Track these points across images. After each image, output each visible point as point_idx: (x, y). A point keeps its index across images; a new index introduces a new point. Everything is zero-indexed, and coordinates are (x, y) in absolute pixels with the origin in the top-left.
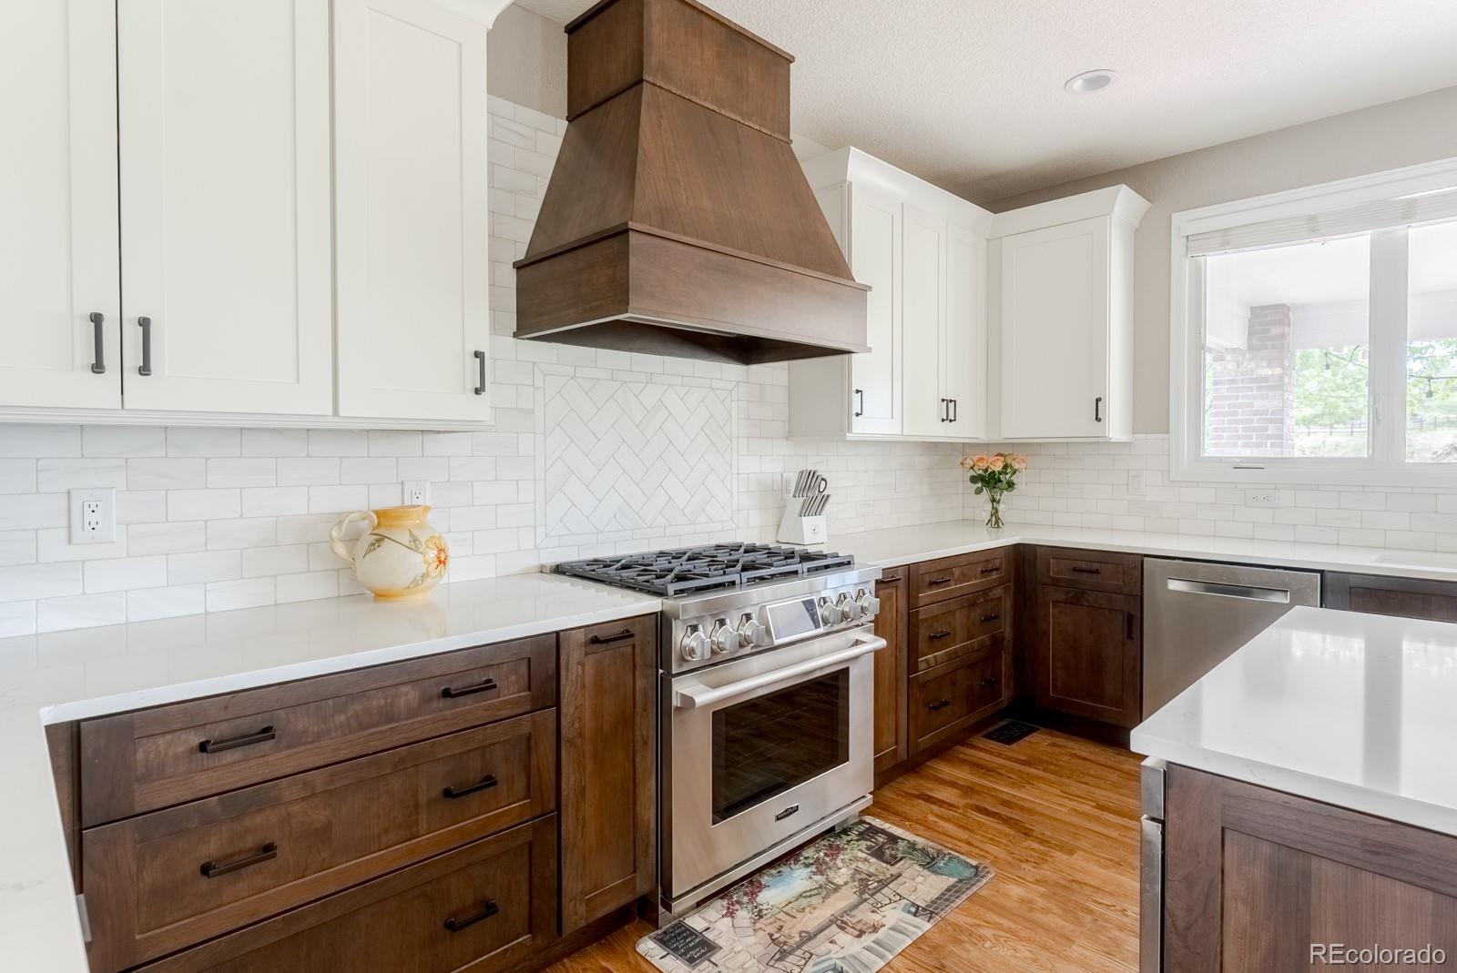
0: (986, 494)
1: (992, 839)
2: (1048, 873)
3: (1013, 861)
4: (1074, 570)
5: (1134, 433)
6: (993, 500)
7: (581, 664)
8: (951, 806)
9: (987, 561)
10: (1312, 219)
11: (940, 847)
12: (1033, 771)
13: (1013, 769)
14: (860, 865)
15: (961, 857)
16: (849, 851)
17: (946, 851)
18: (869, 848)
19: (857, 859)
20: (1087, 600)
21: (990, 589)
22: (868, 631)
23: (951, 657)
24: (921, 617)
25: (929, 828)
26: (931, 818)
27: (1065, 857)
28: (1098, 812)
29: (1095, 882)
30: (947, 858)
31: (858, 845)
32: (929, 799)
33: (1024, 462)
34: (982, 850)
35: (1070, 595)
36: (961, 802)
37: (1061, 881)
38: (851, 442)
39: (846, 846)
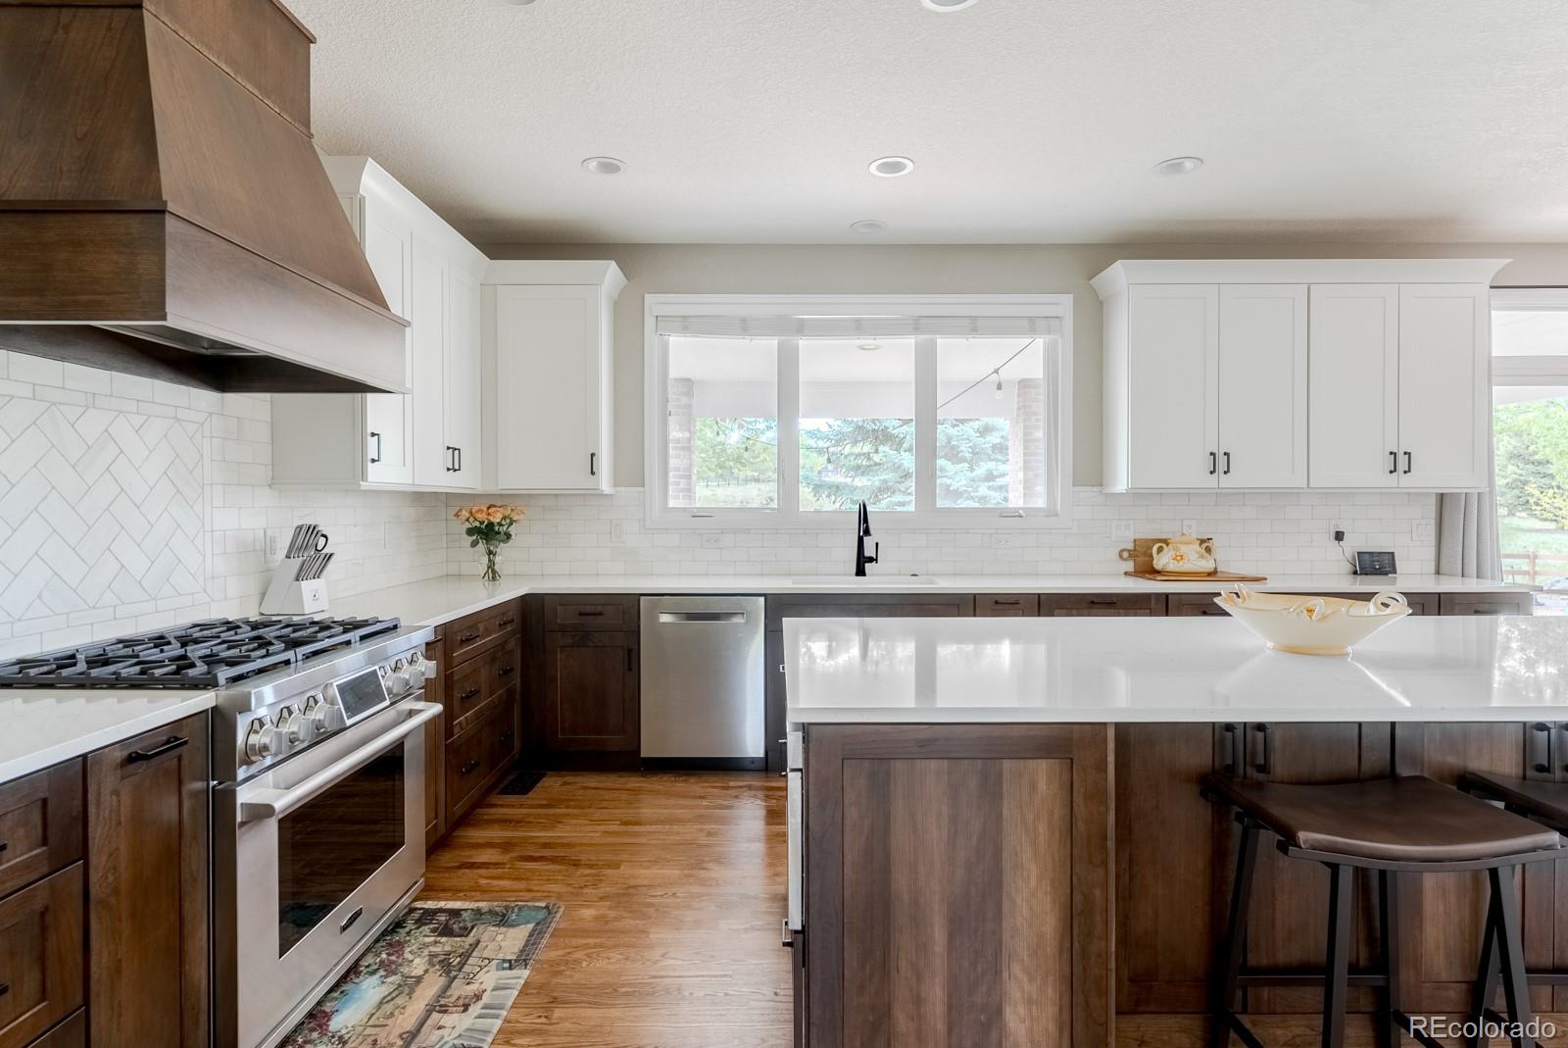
0: (482, 547)
1: (549, 880)
2: (608, 889)
3: (574, 891)
4: (581, 614)
5: (615, 486)
6: (490, 553)
7: (116, 793)
8: (496, 865)
9: (503, 614)
10: (743, 320)
11: (504, 904)
12: (558, 811)
13: (539, 815)
14: (432, 949)
15: (529, 904)
16: (413, 941)
17: (513, 904)
18: (433, 931)
19: (426, 945)
20: (593, 642)
21: (506, 642)
22: (418, 698)
23: (477, 715)
24: (455, 678)
25: (485, 891)
26: (483, 882)
27: (615, 872)
28: (625, 828)
29: (646, 882)
30: (516, 910)
31: (421, 932)
32: (472, 866)
33: (523, 513)
34: (544, 892)
35: (577, 638)
36: (505, 858)
37: (620, 891)
38: (365, 491)
39: (408, 938)
